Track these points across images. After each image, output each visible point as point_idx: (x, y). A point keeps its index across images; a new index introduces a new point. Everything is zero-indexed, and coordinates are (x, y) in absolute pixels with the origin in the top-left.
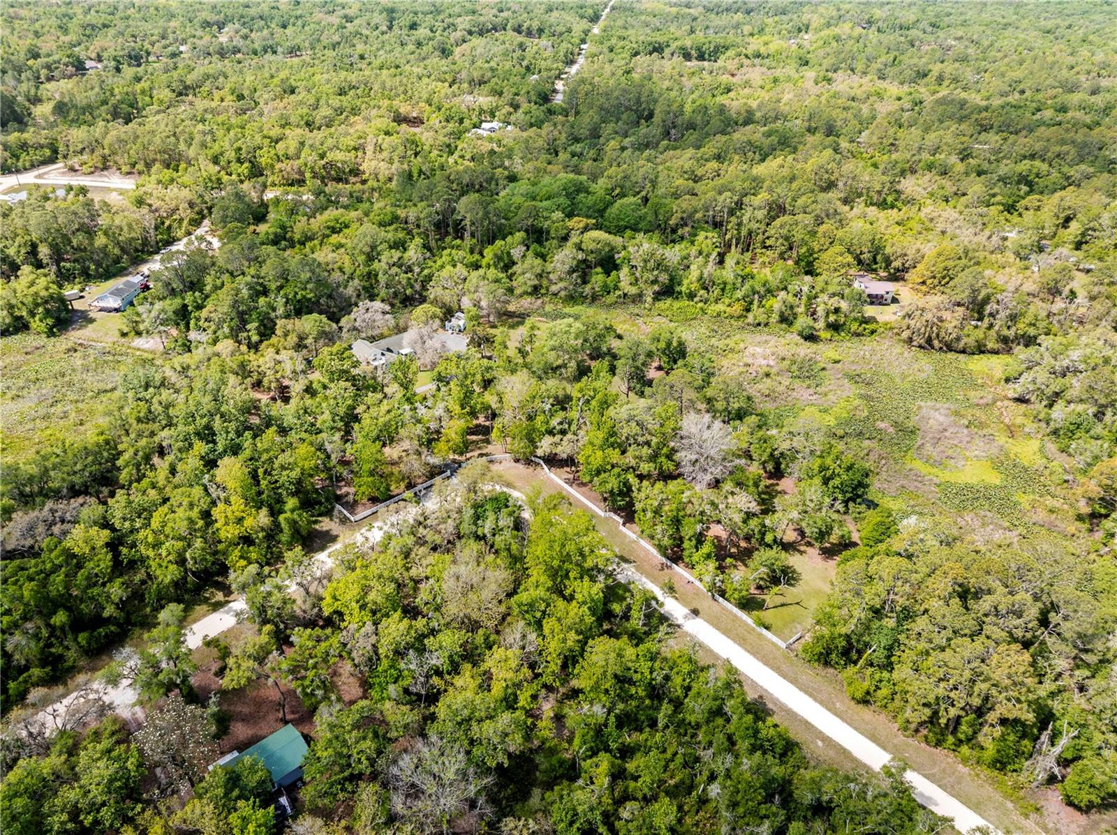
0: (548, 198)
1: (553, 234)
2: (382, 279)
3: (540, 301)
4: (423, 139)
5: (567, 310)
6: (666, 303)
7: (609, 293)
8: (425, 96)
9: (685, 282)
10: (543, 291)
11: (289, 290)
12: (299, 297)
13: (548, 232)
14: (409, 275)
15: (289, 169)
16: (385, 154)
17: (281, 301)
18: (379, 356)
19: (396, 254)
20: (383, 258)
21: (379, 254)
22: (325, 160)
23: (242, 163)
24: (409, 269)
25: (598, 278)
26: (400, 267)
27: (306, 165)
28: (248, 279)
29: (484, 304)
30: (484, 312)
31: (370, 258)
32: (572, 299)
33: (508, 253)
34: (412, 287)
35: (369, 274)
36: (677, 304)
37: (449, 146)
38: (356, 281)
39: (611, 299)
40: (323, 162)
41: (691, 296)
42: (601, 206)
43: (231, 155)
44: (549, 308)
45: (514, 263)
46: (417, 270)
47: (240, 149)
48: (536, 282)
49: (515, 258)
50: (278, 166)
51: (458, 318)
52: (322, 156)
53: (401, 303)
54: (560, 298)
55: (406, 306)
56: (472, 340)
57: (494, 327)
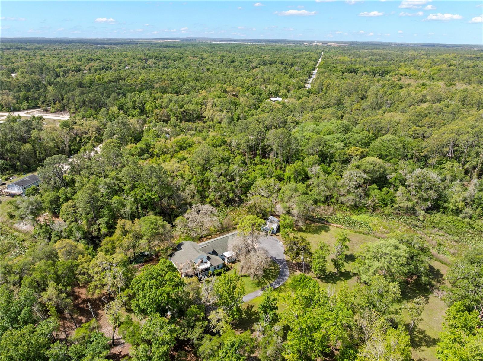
0: (330, 133)
1: (337, 157)
2: (212, 185)
3: (331, 209)
4: (241, 101)
5: (354, 217)
6: (437, 216)
7: (386, 205)
8: (240, 83)
9: (452, 200)
10: (334, 200)
11: (137, 191)
12: (145, 197)
13: (332, 156)
14: (233, 183)
15: (161, 113)
16: (219, 108)
17: (131, 199)
18: (205, 260)
19: (224, 167)
22: (183, 109)
23: (135, 109)
24: (232, 179)
25: (376, 194)
26: (226, 176)
27: (171, 111)
28: (108, 180)
29: (295, 211)
30: (296, 218)
32: (356, 208)
33: (304, 170)
34: (234, 192)
35: (203, 180)
36: (446, 218)
37: (255, 105)
38: (192, 186)
39: (388, 210)
40: (181, 110)
41: (457, 212)
42: (366, 140)
43: (130, 104)
44: (339, 215)
45: (308, 178)
46: (238, 179)
47: (135, 101)
48: (328, 193)
49: (310, 175)
50: (156, 111)
51: (272, 222)
52: (181, 107)
53: (225, 203)
54: (347, 207)
55: (228, 206)
56: (291, 249)
57: (300, 230)
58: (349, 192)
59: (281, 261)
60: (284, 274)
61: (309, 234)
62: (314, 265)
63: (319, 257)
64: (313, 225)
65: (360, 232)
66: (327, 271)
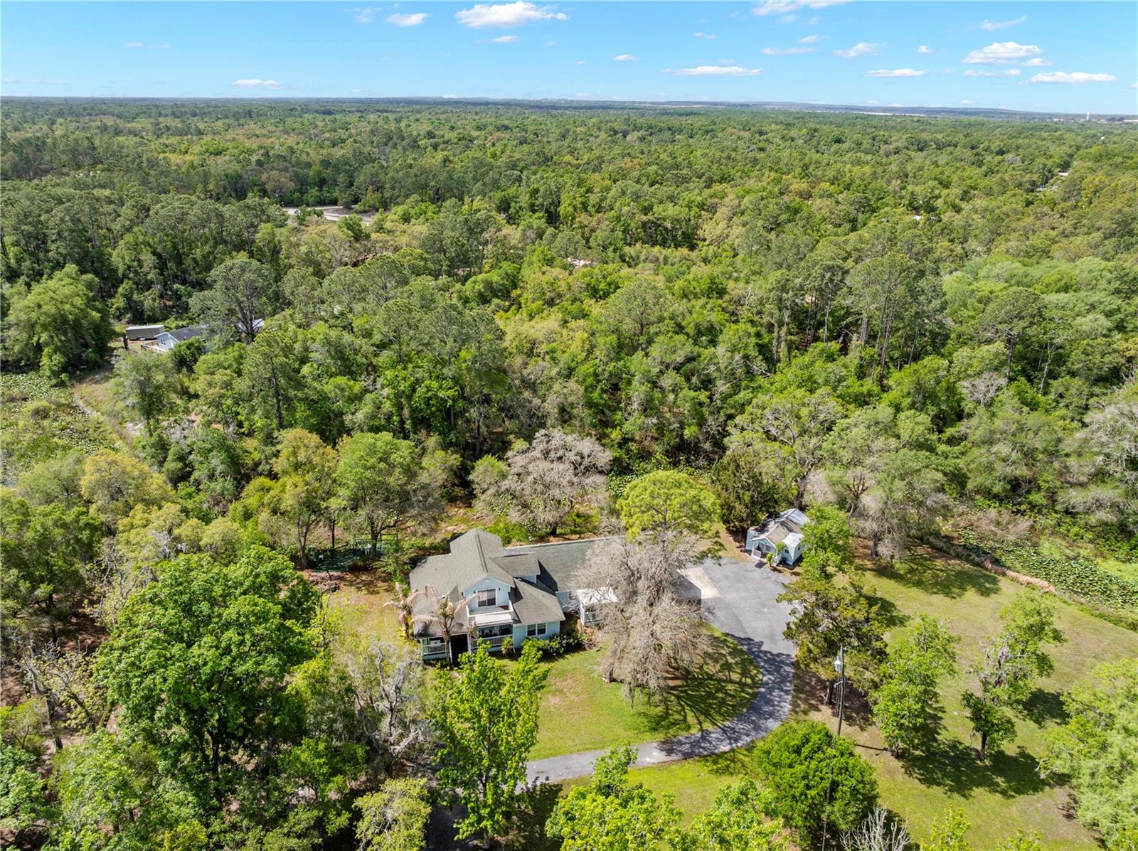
0: (1066, 289)
1: (1076, 360)
2: (638, 392)
3: (1024, 524)
5: (1110, 566)
10: (1037, 498)
13: (1060, 360)
14: (703, 396)
18: (502, 597)
19: (687, 348)
20: (655, 350)
21: (650, 342)
22: (650, 217)
23: (534, 212)
24: (706, 384)
26: (687, 374)
29: (870, 501)
30: (870, 526)
31: (624, 347)
33: (951, 389)
34: (701, 422)
35: (613, 376)
38: (572, 384)
40: (644, 218)
44: (1050, 548)
45: (960, 416)
46: (722, 387)
48: (1022, 471)
49: (968, 406)
51: (788, 527)
52: (647, 210)
53: (667, 453)
54: (1088, 527)
55: (675, 464)
56: (808, 623)
57: (885, 571)
58: (1100, 476)
59: (775, 662)
60: (766, 709)
61: (915, 592)
62: (881, 700)
63: (909, 676)
64: (939, 563)
65: (1118, 621)
66: (944, 737)
